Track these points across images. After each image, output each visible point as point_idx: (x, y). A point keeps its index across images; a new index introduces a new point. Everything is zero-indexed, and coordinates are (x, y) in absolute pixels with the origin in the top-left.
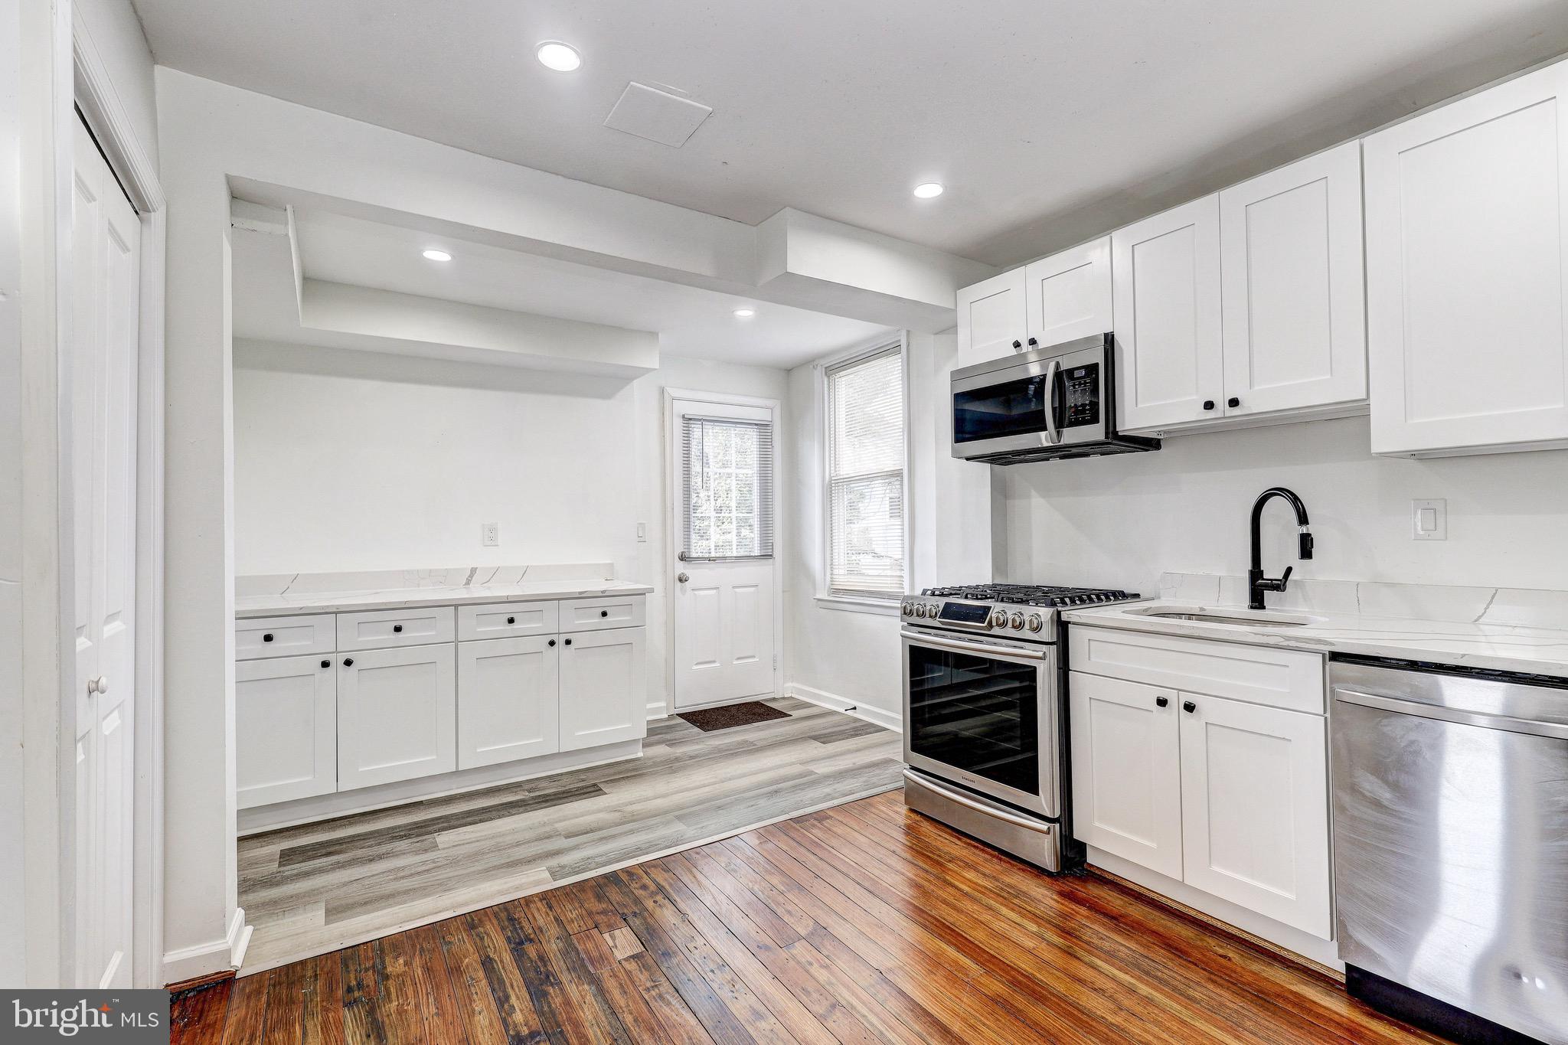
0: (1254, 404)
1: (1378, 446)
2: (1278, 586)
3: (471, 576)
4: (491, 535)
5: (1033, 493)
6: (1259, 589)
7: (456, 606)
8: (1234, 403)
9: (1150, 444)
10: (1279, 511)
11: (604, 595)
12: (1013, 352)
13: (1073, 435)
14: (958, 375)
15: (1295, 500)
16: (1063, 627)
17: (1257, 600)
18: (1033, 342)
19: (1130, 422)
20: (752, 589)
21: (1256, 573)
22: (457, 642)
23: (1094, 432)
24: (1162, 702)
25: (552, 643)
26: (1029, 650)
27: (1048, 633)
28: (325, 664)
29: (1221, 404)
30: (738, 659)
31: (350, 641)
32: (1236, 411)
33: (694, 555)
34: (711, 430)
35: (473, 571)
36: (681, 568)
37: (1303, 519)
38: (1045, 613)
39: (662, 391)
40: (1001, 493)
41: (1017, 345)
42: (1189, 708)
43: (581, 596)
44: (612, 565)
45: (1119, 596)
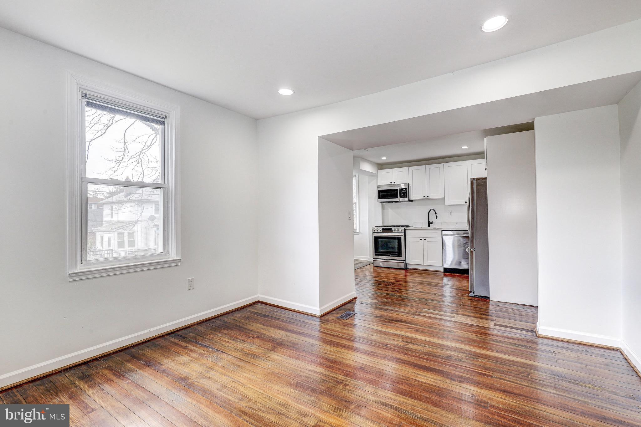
0: (430, 197)
1: (445, 204)
2: (432, 223)
5: (389, 208)
6: (429, 224)
8: (428, 197)
9: (412, 201)
10: (432, 212)
12: (390, 184)
13: (402, 199)
14: (378, 187)
15: (435, 211)
16: (405, 230)
17: (429, 226)
18: (394, 183)
19: (411, 198)
21: (429, 222)
23: (407, 199)
24: (421, 239)
26: (400, 234)
27: (403, 231)
29: (426, 197)
32: (428, 198)
37: (436, 214)
38: (403, 228)
40: (383, 208)
41: (391, 183)
42: (425, 240)
45: (408, 226)
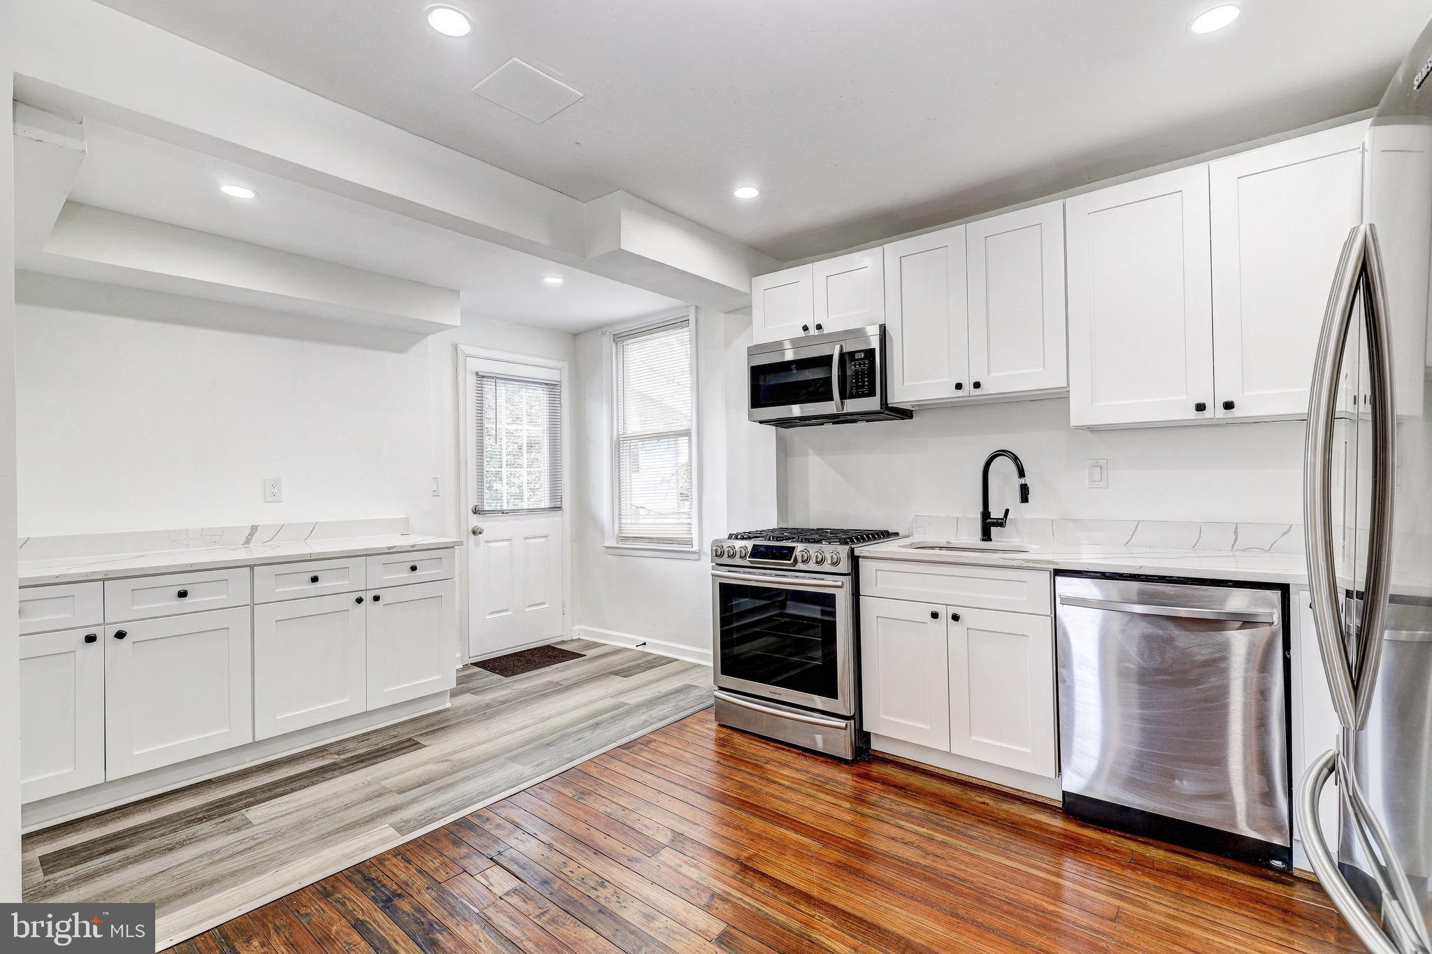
0: (989, 388)
1: (1075, 421)
2: (1000, 523)
3: (251, 534)
4: (273, 491)
5: (810, 451)
6: (988, 525)
7: (252, 567)
8: (977, 385)
9: (905, 414)
10: (1003, 467)
11: (413, 549)
12: (802, 334)
13: (853, 405)
14: (753, 351)
15: (1015, 459)
16: (855, 560)
17: (986, 536)
18: (819, 327)
19: (898, 397)
20: (543, 540)
21: (986, 514)
22: (253, 605)
23: (872, 404)
24: (935, 615)
25: (359, 601)
26: (829, 580)
27: (844, 566)
28: (90, 639)
29: (968, 386)
30: (530, 606)
31: (121, 611)
32: (978, 392)
33: (487, 508)
34: (502, 388)
35: (254, 529)
36: (475, 521)
37: (1022, 474)
38: (843, 550)
39: (456, 347)
40: (783, 450)
41: (805, 328)
42: (956, 618)
43: (390, 551)
44: (407, 519)
45: (884, 535)
